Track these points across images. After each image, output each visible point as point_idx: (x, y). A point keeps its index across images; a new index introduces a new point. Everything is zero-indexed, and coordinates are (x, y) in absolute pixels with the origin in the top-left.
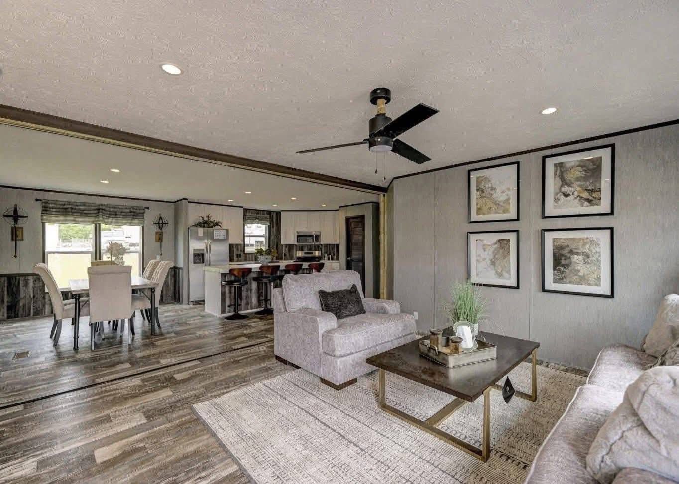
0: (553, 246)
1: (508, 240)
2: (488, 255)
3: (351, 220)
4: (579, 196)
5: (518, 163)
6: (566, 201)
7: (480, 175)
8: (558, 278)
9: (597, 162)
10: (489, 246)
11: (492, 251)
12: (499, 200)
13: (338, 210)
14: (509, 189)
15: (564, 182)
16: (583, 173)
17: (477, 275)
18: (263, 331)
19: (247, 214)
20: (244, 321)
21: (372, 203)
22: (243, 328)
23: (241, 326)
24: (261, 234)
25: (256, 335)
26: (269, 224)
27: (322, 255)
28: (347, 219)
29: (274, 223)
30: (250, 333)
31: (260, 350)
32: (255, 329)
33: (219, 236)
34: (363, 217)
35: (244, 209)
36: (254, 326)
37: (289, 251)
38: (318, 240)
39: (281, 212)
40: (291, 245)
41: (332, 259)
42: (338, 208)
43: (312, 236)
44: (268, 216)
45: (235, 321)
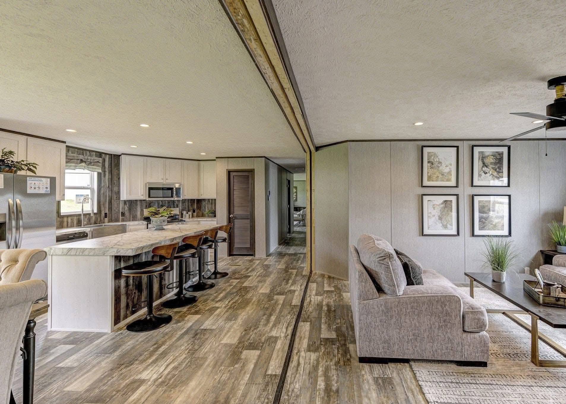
0: (479, 206)
1: (451, 201)
2: (436, 212)
3: (234, 174)
4: (492, 174)
5: (457, 147)
6: (485, 176)
7: (429, 151)
8: (482, 227)
9: (501, 154)
10: (437, 205)
11: (439, 209)
12: (444, 171)
13: (215, 160)
14: (451, 165)
15: (485, 165)
16: (494, 160)
17: (428, 228)
18: (247, 331)
19: (70, 154)
20: (179, 324)
21: (264, 158)
22: (206, 337)
23: (196, 335)
24: (85, 185)
25: (251, 340)
26: (100, 171)
27: (179, 212)
28: (229, 172)
29: (107, 170)
30: (238, 340)
31: (310, 359)
32: (228, 332)
33: (37, 188)
34: (252, 171)
35: (67, 146)
36: (215, 328)
37: (130, 209)
38: (178, 194)
39: (120, 156)
40: (136, 200)
41: (193, 216)
42: (215, 159)
43: (171, 189)
44: (100, 160)
45: (166, 331)
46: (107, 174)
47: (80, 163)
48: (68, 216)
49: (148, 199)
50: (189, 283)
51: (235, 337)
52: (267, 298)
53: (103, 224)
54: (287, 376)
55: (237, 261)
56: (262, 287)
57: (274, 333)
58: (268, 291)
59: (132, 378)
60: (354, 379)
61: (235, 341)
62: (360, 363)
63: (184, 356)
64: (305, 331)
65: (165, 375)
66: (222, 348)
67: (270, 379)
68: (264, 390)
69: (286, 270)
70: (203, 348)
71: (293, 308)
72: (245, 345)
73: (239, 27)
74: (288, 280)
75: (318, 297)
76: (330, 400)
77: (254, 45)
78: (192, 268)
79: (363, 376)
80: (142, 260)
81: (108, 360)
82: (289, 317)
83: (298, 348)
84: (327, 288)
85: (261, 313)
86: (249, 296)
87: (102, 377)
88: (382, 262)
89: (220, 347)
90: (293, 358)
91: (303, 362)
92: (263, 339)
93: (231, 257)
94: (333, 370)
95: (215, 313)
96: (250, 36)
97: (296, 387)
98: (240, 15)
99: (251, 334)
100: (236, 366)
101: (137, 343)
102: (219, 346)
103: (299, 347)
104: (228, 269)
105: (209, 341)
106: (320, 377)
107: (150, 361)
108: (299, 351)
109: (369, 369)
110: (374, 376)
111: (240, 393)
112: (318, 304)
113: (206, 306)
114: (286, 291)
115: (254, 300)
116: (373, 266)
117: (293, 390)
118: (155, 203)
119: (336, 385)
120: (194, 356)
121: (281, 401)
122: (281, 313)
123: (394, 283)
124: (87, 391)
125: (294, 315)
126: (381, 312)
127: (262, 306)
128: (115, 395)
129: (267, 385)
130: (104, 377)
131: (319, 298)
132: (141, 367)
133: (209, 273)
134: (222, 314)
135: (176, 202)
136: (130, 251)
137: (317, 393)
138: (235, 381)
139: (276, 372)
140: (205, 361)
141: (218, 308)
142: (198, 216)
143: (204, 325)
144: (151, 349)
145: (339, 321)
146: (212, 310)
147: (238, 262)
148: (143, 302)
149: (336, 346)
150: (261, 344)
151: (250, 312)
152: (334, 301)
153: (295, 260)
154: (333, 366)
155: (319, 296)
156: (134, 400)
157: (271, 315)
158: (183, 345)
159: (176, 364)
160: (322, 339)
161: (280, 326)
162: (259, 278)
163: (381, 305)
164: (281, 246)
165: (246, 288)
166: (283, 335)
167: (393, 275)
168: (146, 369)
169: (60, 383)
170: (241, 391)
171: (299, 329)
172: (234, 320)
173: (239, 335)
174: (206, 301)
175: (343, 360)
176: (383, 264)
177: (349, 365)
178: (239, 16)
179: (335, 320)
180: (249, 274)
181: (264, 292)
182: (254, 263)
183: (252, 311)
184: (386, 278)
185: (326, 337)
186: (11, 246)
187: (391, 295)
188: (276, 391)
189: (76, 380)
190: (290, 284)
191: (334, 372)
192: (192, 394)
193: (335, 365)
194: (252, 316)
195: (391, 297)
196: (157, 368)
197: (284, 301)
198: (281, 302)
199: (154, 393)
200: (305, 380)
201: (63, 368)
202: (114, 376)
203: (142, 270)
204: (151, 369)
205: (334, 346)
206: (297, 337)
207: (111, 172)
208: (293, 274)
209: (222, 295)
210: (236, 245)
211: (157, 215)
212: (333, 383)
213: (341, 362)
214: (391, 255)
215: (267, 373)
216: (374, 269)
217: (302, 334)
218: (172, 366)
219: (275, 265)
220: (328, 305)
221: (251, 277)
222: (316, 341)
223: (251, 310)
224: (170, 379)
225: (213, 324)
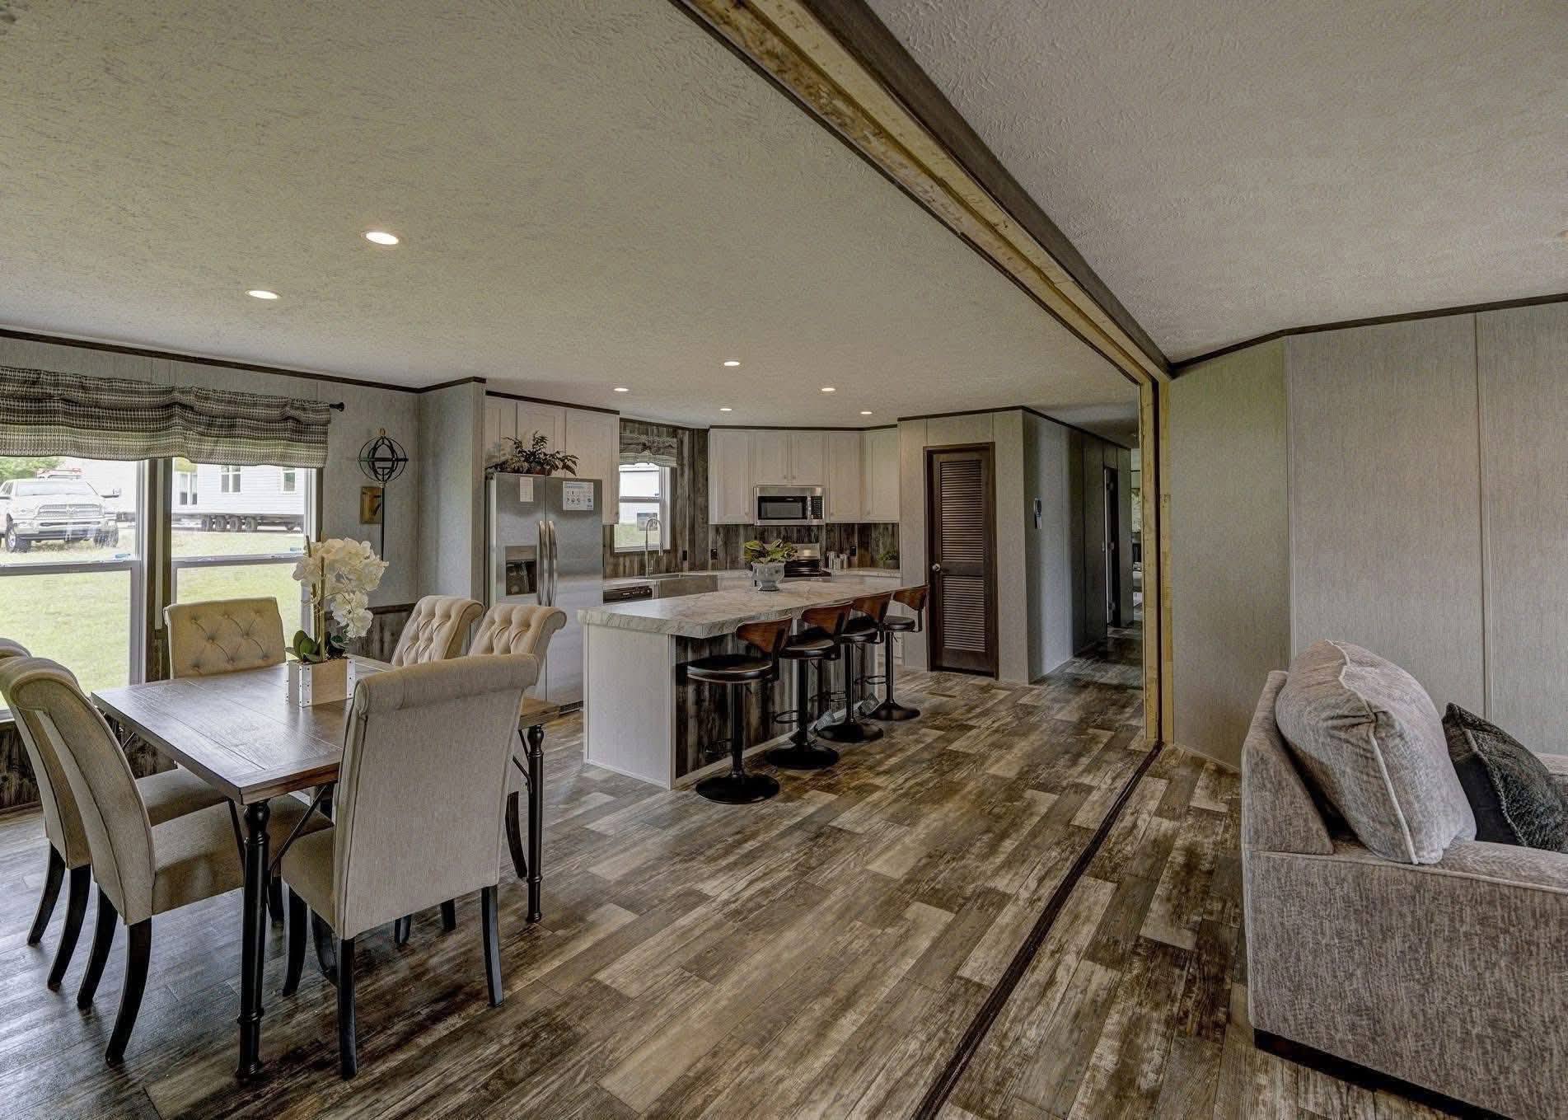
3: (943, 457)
13: (895, 426)
18: (933, 858)
19: (628, 434)
20: (789, 804)
21: (1021, 411)
22: (838, 845)
23: (818, 836)
24: (652, 495)
25: (939, 882)
26: (674, 465)
27: (821, 555)
28: (930, 455)
29: (686, 462)
30: (907, 874)
31: (1090, 981)
32: (888, 848)
33: (576, 502)
34: (987, 449)
35: (622, 420)
36: (862, 832)
37: (725, 544)
38: (817, 513)
39: (707, 431)
40: (737, 525)
41: (850, 565)
42: (897, 423)
43: (803, 500)
44: (674, 441)
45: (763, 811)
46: (686, 470)
47: (643, 450)
48: (625, 555)
49: (759, 523)
50: (825, 720)
51: (900, 866)
52: (1006, 790)
53: (680, 574)
54: (1010, 998)
55: (949, 684)
56: (997, 761)
57: (1001, 883)
58: (1012, 774)
59: (689, 885)
60: (1222, 1088)
61: (899, 874)
62: (1258, 1051)
63: (785, 873)
64: (1095, 903)
65: (744, 898)
66: (866, 880)
67: (963, 989)
68: (941, 1009)
69: (1081, 727)
70: (828, 869)
71: (1072, 834)
72: (921, 890)
73: (832, 120)
74: (1079, 755)
75: (1164, 820)
76: (1121, 1108)
77: (877, 147)
78: (835, 685)
79: (1259, 1089)
80: (727, 651)
81: (657, 839)
82: (1054, 854)
83: (1060, 940)
84: (1200, 800)
85: (981, 824)
86: (959, 775)
87: (645, 866)
88: (1343, 735)
89: (863, 878)
90: (1039, 961)
91: (1066, 982)
92: (969, 890)
93: (935, 674)
94: (1156, 1033)
95: (869, 799)
96: (862, 130)
97: (1028, 1034)
98: (823, 94)
99: (941, 868)
100: (889, 930)
101: (709, 822)
102: (861, 873)
103: (1064, 940)
104: (922, 702)
105: (841, 858)
106: (1108, 1036)
107: (724, 863)
108: (1060, 949)
109: (1287, 1079)
110: (1302, 1104)
111: (883, 992)
112: (1155, 840)
113: (852, 779)
114: (1064, 783)
115: (968, 788)
116: (1309, 744)
117: (1018, 1039)
118: (772, 532)
119: (1152, 1076)
120: (804, 879)
121: (978, 1050)
122: (1036, 837)
123: (1395, 816)
124: (619, 883)
125: (1071, 853)
126: (1340, 904)
127: (988, 808)
128: (657, 905)
129: (952, 1000)
130: (646, 869)
131: (1167, 825)
132: (706, 870)
133: (873, 703)
134: (884, 804)
135: (815, 529)
136: (699, 628)
137: (1085, 1073)
138: (879, 962)
139: (983, 980)
140: (826, 897)
141: (877, 788)
142: (862, 565)
143: (840, 820)
144: (730, 840)
145: (1217, 906)
146: (864, 790)
147: (951, 688)
148: (728, 740)
149: (1185, 973)
150: (961, 901)
151: (951, 815)
152: (1215, 843)
153: (1113, 705)
154: (1158, 1022)
155: (1166, 818)
156: (683, 927)
157: (1004, 835)
158: (788, 850)
159: (767, 884)
160: (1141, 941)
161: (1024, 869)
162: (997, 736)
163: (1341, 881)
164: (1081, 662)
165: (956, 754)
166: (1025, 895)
167: (1390, 785)
168: (712, 876)
169: (585, 856)
170: (887, 990)
171: (1075, 893)
172: (908, 825)
173: (911, 862)
174: (855, 766)
175: (1197, 1019)
176: (1347, 742)
177: (1215, 1040)
178: (821, 97)
179: (1202, 899)
180: (971, 723)
181: (1000, 773)
182: (993, 697)
183: (958, 813)
184: (1359, 793)
185: (1158, 938)
186: (543, 603)
187: (1384, 854)
188: (970, 1023)
189: (607, 858)
190: (1080, 768)
191: (1155, 1040)
192: (786, 956)
193: (1167, 1023)
194: (955, 828)
195: (1385, 863)
196: (732, 881)
197: (1051, 810)
198: (1043, 810)
199: (718, 926)
200: (1059, 1028)
201: (593, 832)
202: (662, 871)
203: (720, 672)
204: (722, 879)
205: (1177, 971)
206: (1064, 911)
207: (692, 465)
208: (1097, 743)
209: (893, 761)
210: (950, 644)
211: (764, 556)
212: (1146, 1067)
213: (1189, 1023)
214: (1381, 716)
215: (958, 973)
216: (1314, 754)
217: (1081, 908)
218: (759, 886)
219: (1053, 708)
220: (1191, 853)
221: (973, 732)
222: (1120, 938)
223: (956, 811)
224: (751, 911)
225: (858, 823)
